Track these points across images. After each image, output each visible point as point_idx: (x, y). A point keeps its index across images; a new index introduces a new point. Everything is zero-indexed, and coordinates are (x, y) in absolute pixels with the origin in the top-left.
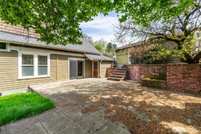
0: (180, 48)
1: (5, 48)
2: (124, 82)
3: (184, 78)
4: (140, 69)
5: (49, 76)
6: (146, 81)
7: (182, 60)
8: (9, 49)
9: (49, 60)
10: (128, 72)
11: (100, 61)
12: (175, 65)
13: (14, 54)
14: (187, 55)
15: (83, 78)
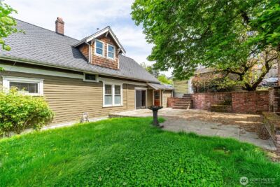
0: (241, 79)
1: (94, 79)
2: (191, 110)
3: (245, 102)
4: (206, 97)
5: (122, 105)
6: (214, 107)
7: (243, 88)
8: (98, 80)
9: (122, 90)
10: (192, 101)
11: (162, 90)
12: (238, 93)
13: (100, 84)
14: (247, 85)
15: (146, 108)
